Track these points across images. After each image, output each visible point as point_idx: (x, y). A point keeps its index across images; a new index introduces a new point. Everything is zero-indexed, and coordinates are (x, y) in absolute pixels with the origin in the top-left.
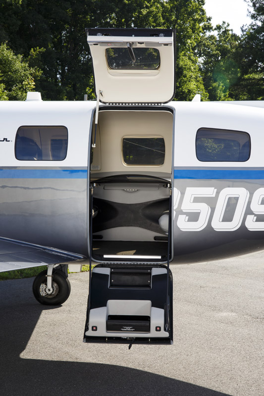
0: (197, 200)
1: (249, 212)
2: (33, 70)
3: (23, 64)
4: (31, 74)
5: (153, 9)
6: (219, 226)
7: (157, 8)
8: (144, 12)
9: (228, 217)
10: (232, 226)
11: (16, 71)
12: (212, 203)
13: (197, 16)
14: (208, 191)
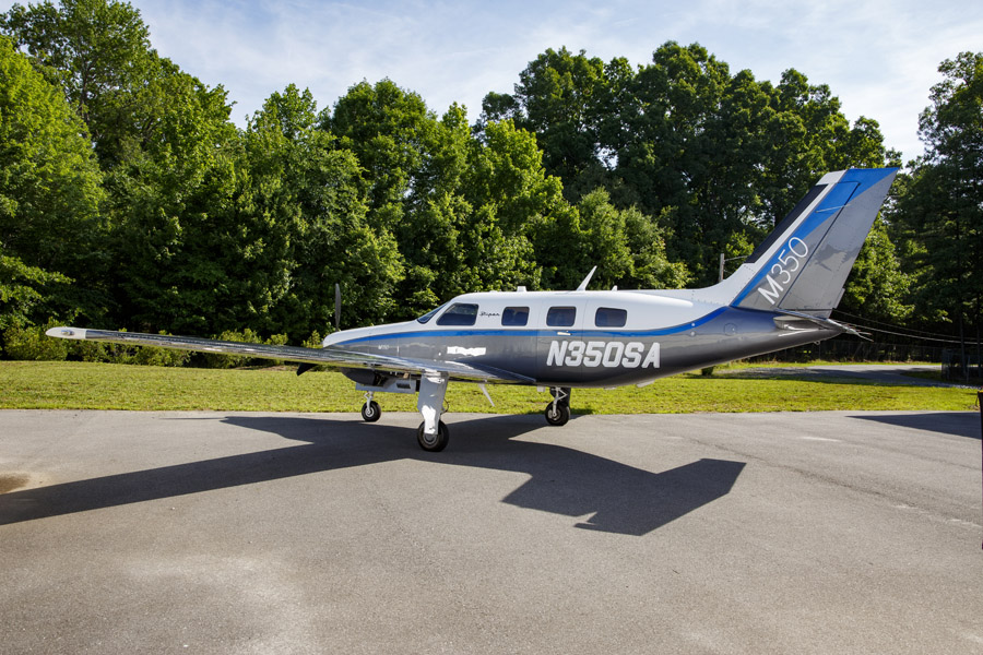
0: (594, 349)
1: (624, 356)
2: (662, 231)
3: (652, 225)
4: (661, 235)
5: (813, 152)
6: (607, 364)
7: (817, 150)
8: (800, 157)
9: (612, 358)
10: (615, 364)
11: (644, 233)
12: (602, 350)
13: (873, 156)
14: (601, 344)
